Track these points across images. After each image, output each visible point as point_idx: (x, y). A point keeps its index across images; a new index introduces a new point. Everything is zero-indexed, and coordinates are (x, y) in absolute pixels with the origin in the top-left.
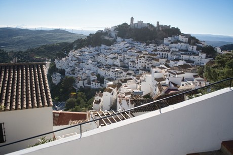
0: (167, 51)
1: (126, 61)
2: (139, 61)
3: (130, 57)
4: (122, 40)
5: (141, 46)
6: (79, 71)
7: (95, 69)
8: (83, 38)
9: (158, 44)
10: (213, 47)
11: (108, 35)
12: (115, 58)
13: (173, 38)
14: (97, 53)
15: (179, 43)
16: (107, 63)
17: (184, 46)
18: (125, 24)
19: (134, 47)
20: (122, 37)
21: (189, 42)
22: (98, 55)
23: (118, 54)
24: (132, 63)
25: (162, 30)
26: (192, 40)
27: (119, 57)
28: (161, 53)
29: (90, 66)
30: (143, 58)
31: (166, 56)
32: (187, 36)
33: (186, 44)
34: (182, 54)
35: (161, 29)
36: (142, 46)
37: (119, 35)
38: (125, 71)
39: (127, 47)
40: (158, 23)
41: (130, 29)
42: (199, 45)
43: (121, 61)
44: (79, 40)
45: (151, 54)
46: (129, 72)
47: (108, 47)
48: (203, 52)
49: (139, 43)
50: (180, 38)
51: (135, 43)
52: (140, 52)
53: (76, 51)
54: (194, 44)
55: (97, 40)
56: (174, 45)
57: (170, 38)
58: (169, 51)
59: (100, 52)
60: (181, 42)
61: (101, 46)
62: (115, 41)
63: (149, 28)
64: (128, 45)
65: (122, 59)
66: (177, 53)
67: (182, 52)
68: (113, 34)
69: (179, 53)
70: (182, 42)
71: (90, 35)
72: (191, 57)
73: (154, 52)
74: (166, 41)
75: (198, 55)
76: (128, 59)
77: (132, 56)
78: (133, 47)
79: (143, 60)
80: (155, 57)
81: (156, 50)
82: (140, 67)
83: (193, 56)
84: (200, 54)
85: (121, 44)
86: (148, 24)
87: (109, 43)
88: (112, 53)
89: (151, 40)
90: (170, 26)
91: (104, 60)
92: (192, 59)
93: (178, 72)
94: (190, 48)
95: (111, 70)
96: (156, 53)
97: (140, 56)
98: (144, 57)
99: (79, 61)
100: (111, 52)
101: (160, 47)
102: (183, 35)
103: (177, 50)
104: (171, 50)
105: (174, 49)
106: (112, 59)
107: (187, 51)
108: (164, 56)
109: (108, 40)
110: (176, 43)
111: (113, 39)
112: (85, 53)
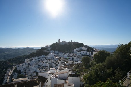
0: (74, 56)
2: (58, 63)
4: (53, 52)
5: (62, 54)
6: (28, 71)
7: (36, 69)
9: (71, 52)
11: (47, 49)
12: (47, 62)
13: (79, 49)
14: (39, 60)
16: (43, 65)
18: (57, 43)
19: (58, 55)
20: (53, 50)
21: (88, 51)
24: (54, 65)
25: (74, 45)
26: (89, 49)
27: (49, 61)
28: (72, 57)
29: (34, 68)
31: (74, 59)
33: (86, 52)
39: (54, 56)
40: (72, 41)
43: (49, 64)
44: (32, 53)
45: (65, 59)
47: (45, 56)
50: (83, 48)
51: (60, 53)
52: (61, 58)
53: (29, 59)
55: (42, 52)
56: (79, 52)
57: (77, 49)
58: (76, 56)
59: (40, 59)
60: (83, 50)
61: (42, 56)
62: (50, 53)
64: (55, 54)
66: (81, 57)
68: (49, 49)
71: (38, 50)
73: (68, 58)
74: (75, 51)
76: (53, 62)
77: (55, 61)
79: (60, 62)
80: (67, 60)
81: (69, 56)
87: (47, 54)
89: (68, 51)
90: (78, 42)
91: (41, 64)
94: (88, 53)
95: (43, 69)
97: (58, 60)
99: (30, 65)
100: (46, 59)
101: (71, 55)
103: (81, 55)
105: (79, 55)
106: (45, 63)
107: (87, 55)
109: (46, 52)
110: (80, 51)
111: (49, 51)
112: (33, 60)
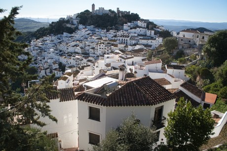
0: (126, 36)
1: (87, 48)
2: (99, 47)
3: (91, 44)
4: (84, 27)
5: (102, 32)
6: (41, 61)
7: (57, 57)
8: (46, 27)
9: (118, 30)
10: (170, 31)
11: (70, 22)
12: (76, 46)
13: (132, 24)
14: (59, 41)
15: (138, 29)
16: (69, 50)
17: (142, 31)
18: (87, 11)
19: (95, 33)
20: (84, 24)
21: (147, 27)
22: (60, 43)
23: (79, 41)
24: (92, 50)
26: (150, 25)
27: (80, 44)
28: (121, 38)
29: (52, 55)
30: (102, 44)
31: (126, 42)
32: (145, 21)
33: (144, 29)
34: (141, 39)
35: (121, 15)
36: (103, 32)
38: (86, 58)
39: (88, 34)
40: (118, 9)
41: (92, 16)
42: (157, 29)
43: (82, 48)
44: (41, 29)
45: (111, 40)
46: (90, 58)
47: (70, 35)
48: (160, 36)
49: (100, 30)
50: (139, 23)
51: (96, 30)
52: (101, 39)
53: (38, 40)
54: (152, 29)
55: (60, 28)
56: (133, 30)
57: (129, 24)
58: (128, 37)
59: (61, 40)
61: (63, 34)
62: (77, 28)
63: (109, 14)
64: (89, 32)
65: (83, 46)
66: (136, 38)
67: (140, 37)
68: (75, 22)
69: (138, 38)
70: (141, 27)
71: (53, 23)
73: (114, 38)
74: (125, 27)
75: (155, 39)
76: (89, 46)
77: (92, 43)
78: (93, 34)
79: (103, 46)
80: (115, 43)
81: (115, 36)
82: (101, 53)
83: (150, 41)
84: (157, 39)
85: (83, 31)
86: (110, 10)
87: (71, 31)
88: (74, 41)
89: (111, 26)
90: (129, 12)
91: (66, 48)
92: (150, 43)
94: (148, 33)
95: (72, 58)
96: (116, 38)
97: (99, 42)
98: (103, 43)
99: (41, 50)
100: (73, 40)
101: (120, 33)
102: (142, 20)
103: (136, 35)
104: (130, 35)
105: (133, 35)
106: (73, 46)
107: (146, 35)
108: (123, 42)
109: (70, 28)
110: (135, 28)
111: (75, 26)
112: (47, 41)
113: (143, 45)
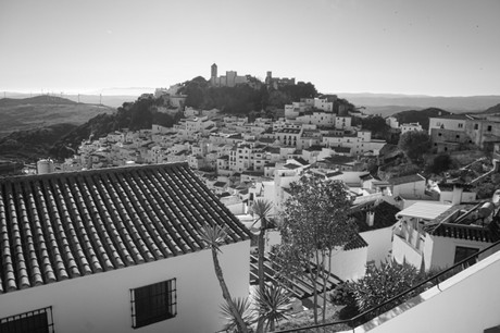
0: (293, 131)
1: (210, 157)
2: (238, 154)
4: (197, 112)
5: (239, 123)
8: (110, 113)
9: (273, 117)
10: (384, 117)
11: (165, 103)
12: (184, 152)
13: (302, 104)
14: (145, 142)
15: (316, 114)
17: (326, 119)
18: (200, 79)
19: (224, 126)
20: (195, 108)
21: (335, 111)
22: (147, 147)
23: (191, 143)
24: (222, 161)
25: (280, 88)
26: (340, 106)
27: (193, 149)
28: (282, 135)
30: (246, 149)
31: (293, 142)
32: (331, 98)
33: (329, 115)
34: (324, 135)
35: (276, 86)
36: (242, 124)
37: (188, 103)
38: (211, 178)
39: (209, 128)
40: (269, 73)
41: (212, 89)
42: (356, 114)
43: (198, 157)
44: (99, 117)
45: (262, 140)
46: (220, 179)
47: (168, 131)
48: (364, 129)
49: (234, 118)
50: (318, 102)
51: (225, 119)
52: (239, 136)
53: (96, 142)
54: (345, 114)
55: (142, 114)
56: (306, 118)
57: (296, 105)
58: (298, 131)
59: (149, 141)
60: (320, 111)
61: (151, 128)
62: (181, 116)
63: (251, 85)
64: (210, 123)
65: (201, 153)
66: (314, 134)
67: (323, 132)
68: (176, 102)
69: (318, 135)
70: (323, 111)
71: (125, 104)
72: (344, 141)
73: (266, 135)
74: (289, 110)
75: (355, 135)
76: (213, 152)
77: (222, 145)
78: (221, 127)
79: (246, 152)
80: (270, 145)
81: (270, 131)
82: (242, 167)
83: (345, 139)
84: (360, 134)
85: (195, 123)
86: (248, 76)
87: (169, 121)
88: (178, 143)
89: (258, 109)
90: (293, 80)
91: (160, 158)
92: (345, 145)
93: (329, 171)
94: (339, 122)
96: (271, 136)
97: (239, 145)
98: (248, 147)
99: (105, 163)
100: (175, 140)
101: (279, 124)
102: (323, 97)
103: (314, 127)
104: (302, 128)
105: (307, 127)
106: (179, 154)
107: (333, 128)
108: (288, 142)
109: (166, 115)
110: (310, 113)
111: (177, 110)
112: (117, 144)
113: (333, 148)
